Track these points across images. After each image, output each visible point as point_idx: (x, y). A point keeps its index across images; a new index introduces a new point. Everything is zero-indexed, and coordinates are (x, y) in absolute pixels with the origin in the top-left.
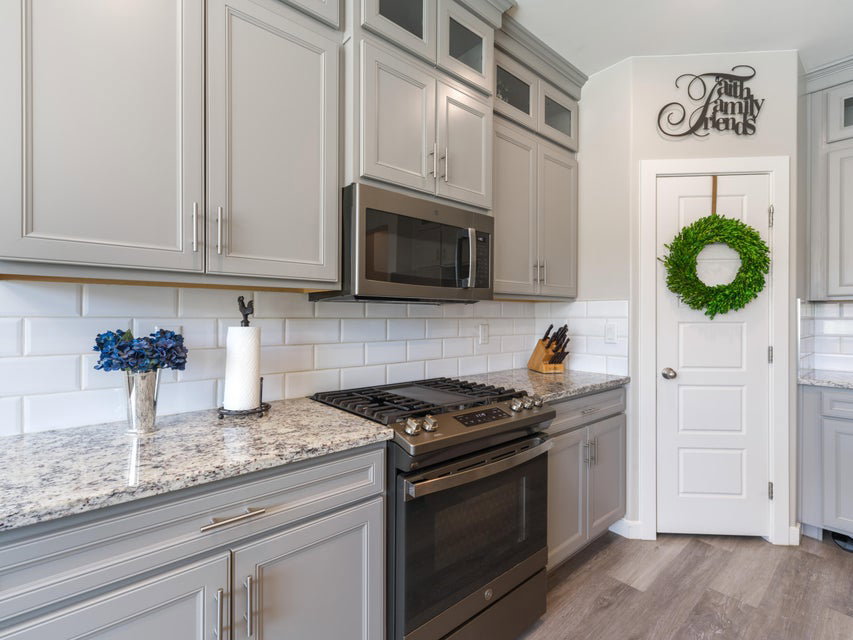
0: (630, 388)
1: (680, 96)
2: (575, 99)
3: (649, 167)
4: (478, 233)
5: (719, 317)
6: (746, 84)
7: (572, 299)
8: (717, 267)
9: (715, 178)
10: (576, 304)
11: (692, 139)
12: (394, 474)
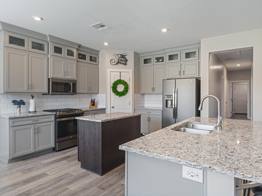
0: (106, 110)
1: (114, 58)
2: (98, 55)
3: (109, 70)
4: (73, 84)
5: (121, 97)
6: (125, 57)
7: (98, 93)
8: (120, 88)
9: (120, 72)
10: (98, 94)
11: (116, 65)
12: (56, 118)
